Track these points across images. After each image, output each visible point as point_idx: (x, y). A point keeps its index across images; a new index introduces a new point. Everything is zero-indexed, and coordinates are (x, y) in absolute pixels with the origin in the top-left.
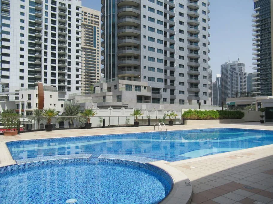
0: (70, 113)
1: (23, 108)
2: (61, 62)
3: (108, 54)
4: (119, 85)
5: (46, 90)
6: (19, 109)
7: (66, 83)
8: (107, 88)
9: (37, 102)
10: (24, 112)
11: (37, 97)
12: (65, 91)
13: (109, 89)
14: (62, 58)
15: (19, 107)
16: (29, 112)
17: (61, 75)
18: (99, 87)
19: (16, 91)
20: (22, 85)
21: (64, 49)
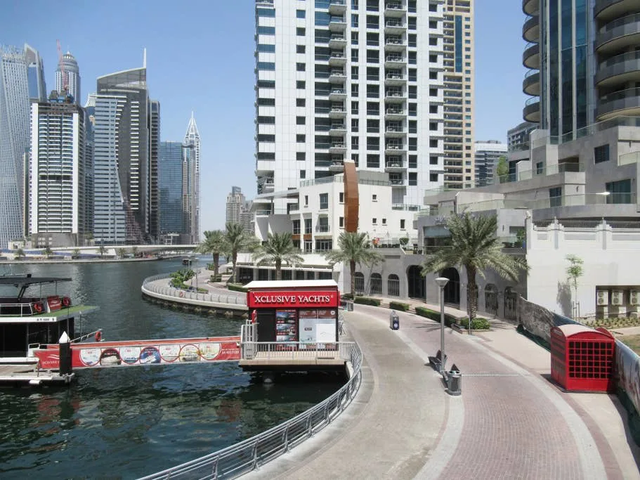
0: (469, 243)
1: (309, 230)
2: (392, 108)
3: (560, 49)
4: (619, 144)
5: (363, 181)
6: (299, 233)
7: (406, 164)
8: (560, 161)
9: (343, 216)
10: (311, 240)
11: (341, 200)
12: (402, 183)
13: (570, 164)
14: (393, 96)
15: (299, 227)
16: (322, 240)
17: (391, 142)
18: (528, 159)
19: (289, 189)
20: (303, 174)
21: (399, 72)
